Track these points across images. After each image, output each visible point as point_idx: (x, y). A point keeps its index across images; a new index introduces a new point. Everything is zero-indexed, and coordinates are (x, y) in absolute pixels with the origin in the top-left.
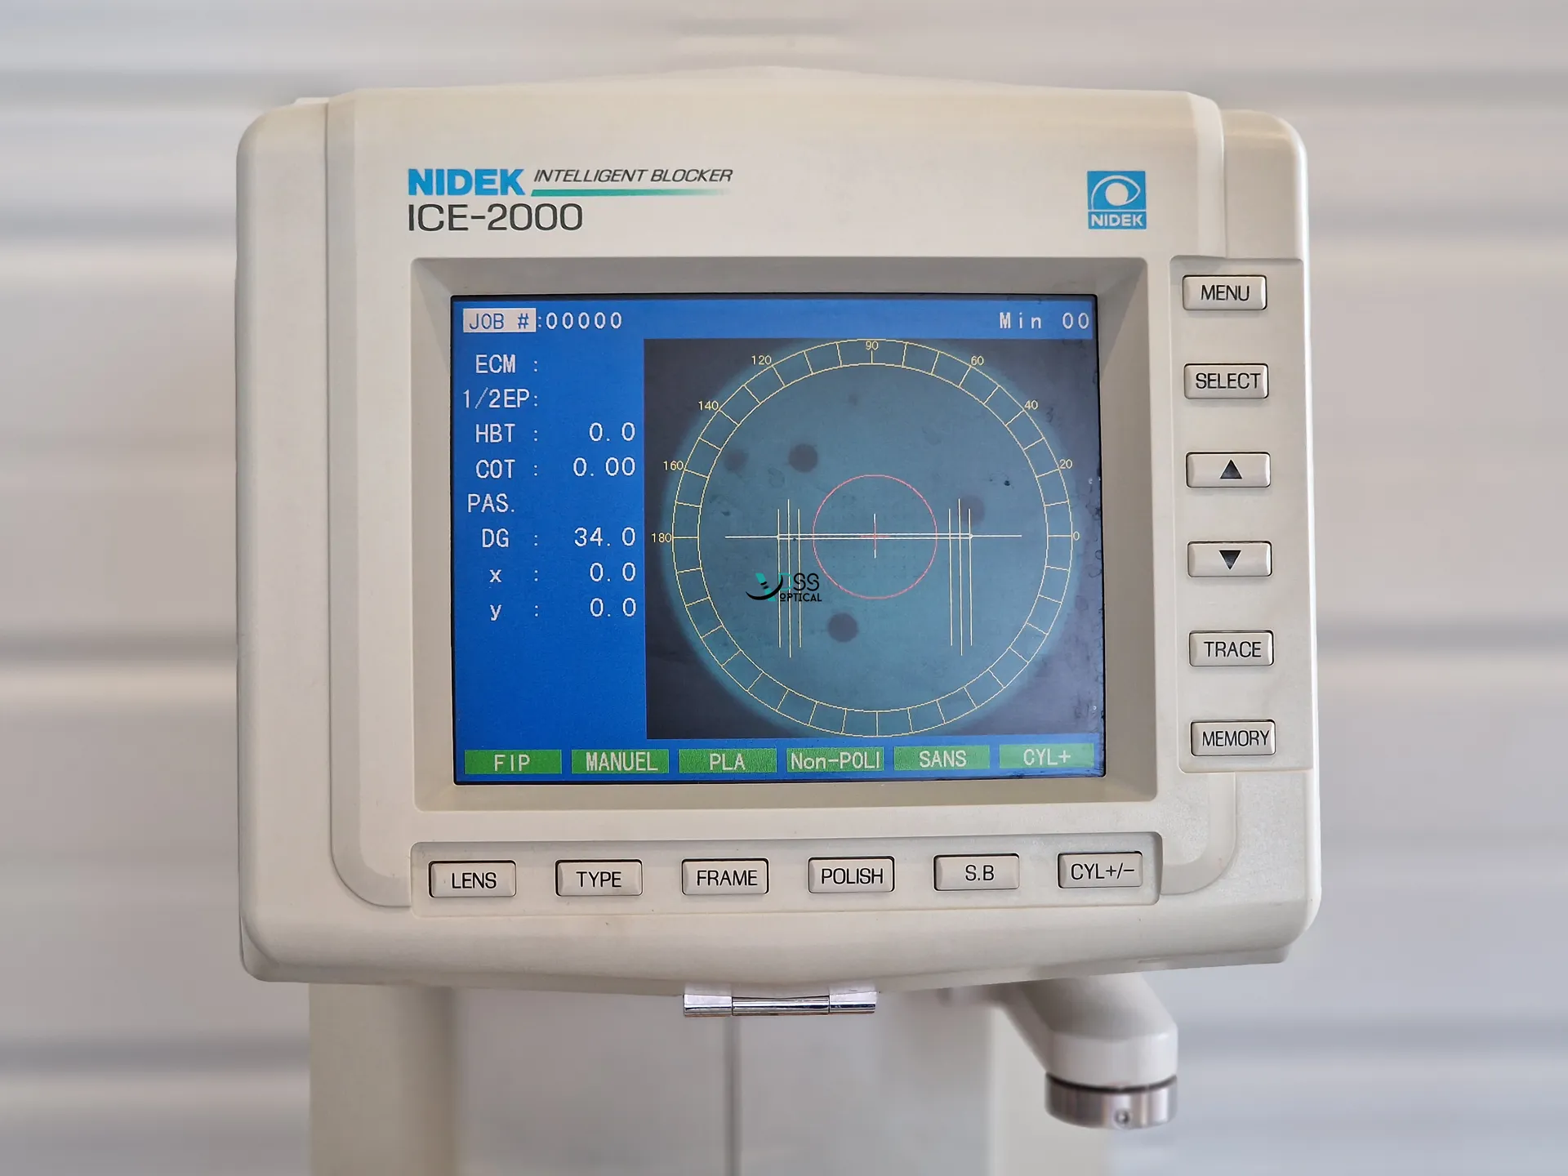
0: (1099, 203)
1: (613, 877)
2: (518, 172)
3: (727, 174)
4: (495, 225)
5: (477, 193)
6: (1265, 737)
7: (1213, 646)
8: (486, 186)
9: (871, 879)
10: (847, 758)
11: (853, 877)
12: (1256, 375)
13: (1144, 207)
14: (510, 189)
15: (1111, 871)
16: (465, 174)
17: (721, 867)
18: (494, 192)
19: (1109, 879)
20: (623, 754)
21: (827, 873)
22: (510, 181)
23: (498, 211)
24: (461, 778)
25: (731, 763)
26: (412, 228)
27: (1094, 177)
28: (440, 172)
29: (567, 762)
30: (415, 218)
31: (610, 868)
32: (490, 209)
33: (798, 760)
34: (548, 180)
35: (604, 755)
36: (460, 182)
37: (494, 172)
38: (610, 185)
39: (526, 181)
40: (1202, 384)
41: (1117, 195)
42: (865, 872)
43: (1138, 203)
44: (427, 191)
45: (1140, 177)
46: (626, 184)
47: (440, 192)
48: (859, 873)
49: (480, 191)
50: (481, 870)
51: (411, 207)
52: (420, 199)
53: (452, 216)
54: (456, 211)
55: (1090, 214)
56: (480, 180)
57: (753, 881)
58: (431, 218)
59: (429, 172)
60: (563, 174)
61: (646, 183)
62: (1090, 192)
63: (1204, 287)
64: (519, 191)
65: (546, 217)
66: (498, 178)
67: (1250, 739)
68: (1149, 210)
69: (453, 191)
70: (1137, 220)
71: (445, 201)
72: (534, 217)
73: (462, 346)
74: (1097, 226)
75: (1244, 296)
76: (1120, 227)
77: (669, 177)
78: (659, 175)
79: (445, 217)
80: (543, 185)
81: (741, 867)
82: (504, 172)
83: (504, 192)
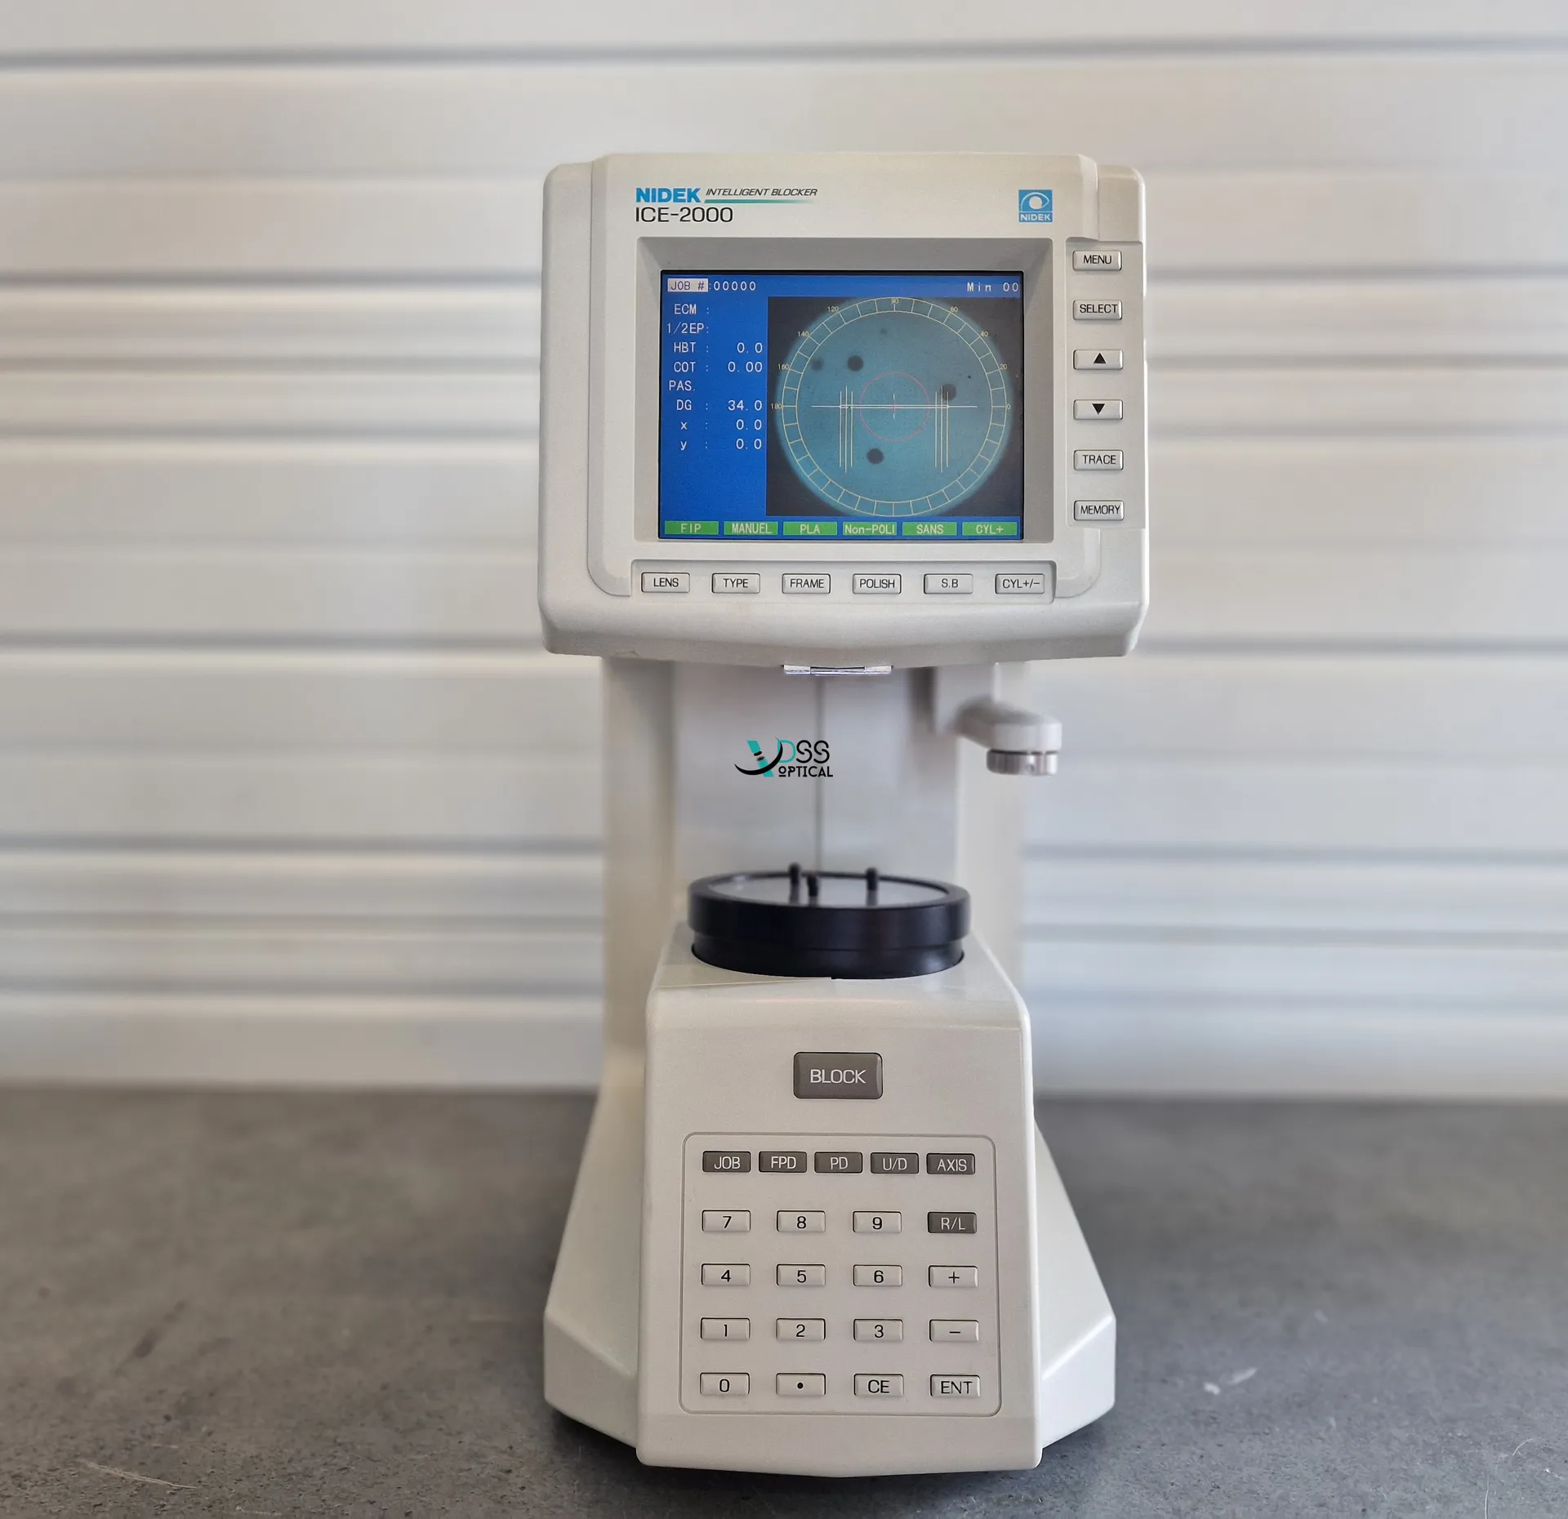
0: (1025, 208)
1: (743, 582)
2: (697, 190)
3: (814, 192)
4: (684, 219)
5: (674, 201)
6: (1117, 509)
7: (1088, 458)
8: (680, 198)
9: (888, 586)
10: (875, 528)
11: (877, 585)
12: (1115, 305)
13: (1051, 210)
14: (693, 199)
15: (1026, 584)
16: (667, 191)
17: (804, 578)
18: (683, 201)
19: (1026, 589)
20: (752, 524)
21: (863, 582)
22: (692, 195)
23: (686, 212)
24: (662, 535)
25: (812, 529)
26: (638, 220)
27: (1022, 193)
28: (654, 190)
29: (721, 528)
30: (640, 215)
31: (742, 577)
32: (682, 210)
33: (849, 529)
34: (714, 194)
35: (742, 525)
36: (665, 195)
37: (684, 190)
38: (748, 198)
39: (701, 195)
40: (1083, 310)
41: (1036, 203)
42: (885, 582)
43: (1047, 208)
44: (647, 200)
45: (1049, 193)
46: (757, 197)
47: (654, 200)
48: (882, 582)
49: (676, 200)
50: (669, 577)
51: (638, 210)
52: (643, 204)
53: (660, 214)
54: (662, 211)
55: (1020, 214)
56: (676, 195)
57: (821, 585)
58: (648, 215)
59: (648, 190)
60: (722, 191)
61: (768, 196)
62: (1020, 203)
63: (1085, 257)
64: (698, 200)
65: (712, 215)
66: (686, 193)
67: (1109, 510)
68: (1053, 212)
69: (661, 200)
70: (1047, 217)
71: (656, 205)
72: (705, 215)
73: (667, 300)
74: (1024, 221)
75: (1108, 261)
76: (1037, 221)
77: (782, 193)
78: (776, 192)
79: (656, 214)
80: (711, 197)
81: (815, 578)
82: (689, 190)
83: (689, 201)
